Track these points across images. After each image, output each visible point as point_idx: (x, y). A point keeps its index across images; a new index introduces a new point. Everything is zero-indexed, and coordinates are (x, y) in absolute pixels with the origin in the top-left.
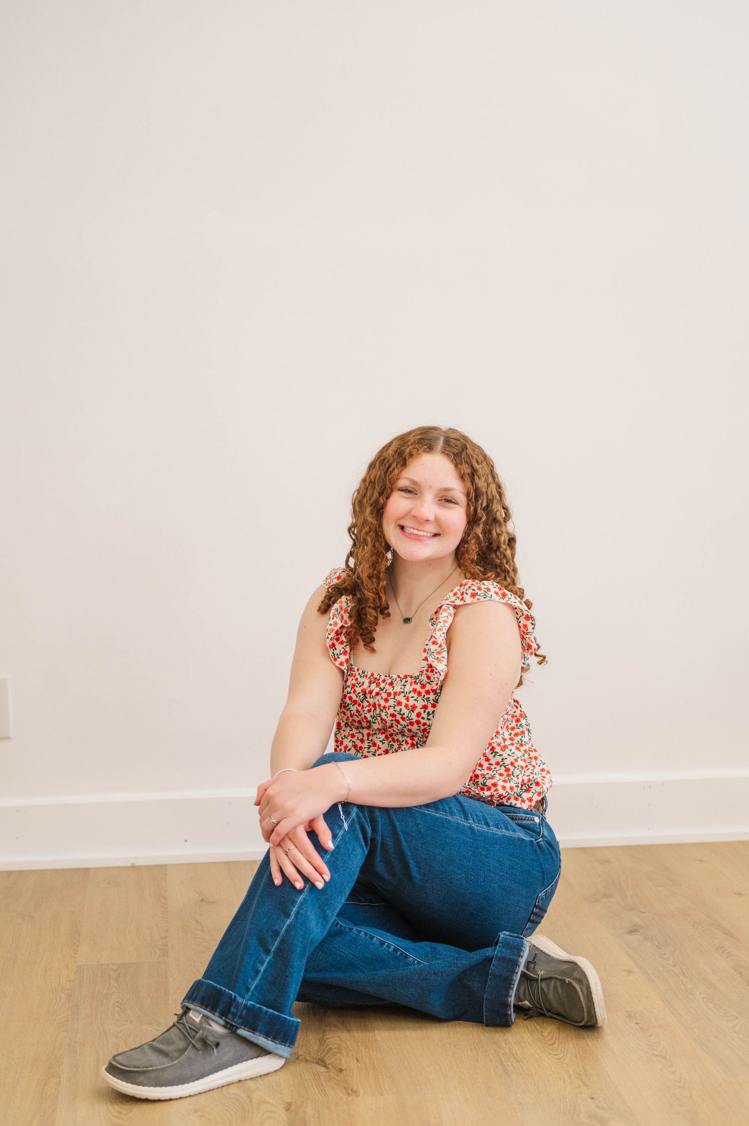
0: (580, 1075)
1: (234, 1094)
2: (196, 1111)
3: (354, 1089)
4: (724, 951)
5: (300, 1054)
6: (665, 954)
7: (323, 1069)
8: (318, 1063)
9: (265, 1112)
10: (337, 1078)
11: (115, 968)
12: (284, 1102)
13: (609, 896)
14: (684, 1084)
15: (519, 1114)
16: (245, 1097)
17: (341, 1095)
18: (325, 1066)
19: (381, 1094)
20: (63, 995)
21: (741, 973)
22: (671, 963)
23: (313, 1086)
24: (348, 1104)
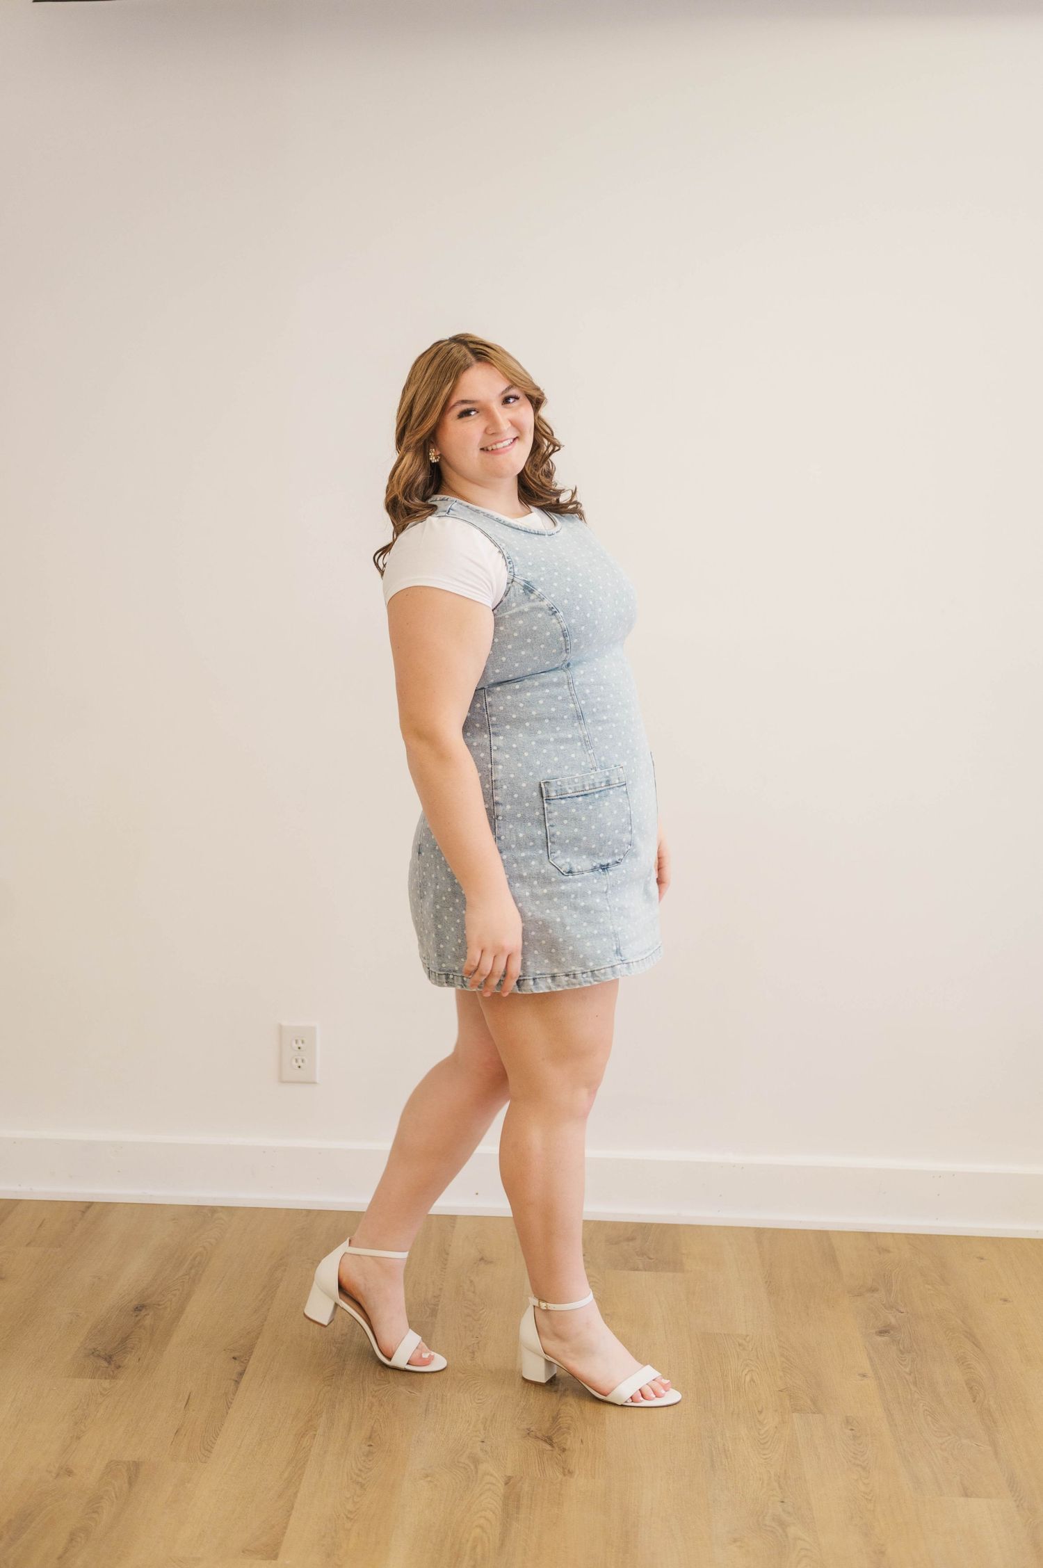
0: (779, 1477)
1: (463, 1463)
2: (427, 1476)
3: (571, 1470)
4: (965, 1362)
5: (532, 1430)
6: (904, 1363)
7: (548, 1447)
8: (545, 1441)
9: (488, 1483)
10: (559, 1457)
12: (505, 1476)
13: (873, 1290)
15: (711, 1510)
16: (472, 1467)
17: (558, 1474)
18: (551, 1445)
19: (593, 1477)
20: (334, 1348)
22: (908, 1370)
23: (535, 1463)
24: (561, 1484)
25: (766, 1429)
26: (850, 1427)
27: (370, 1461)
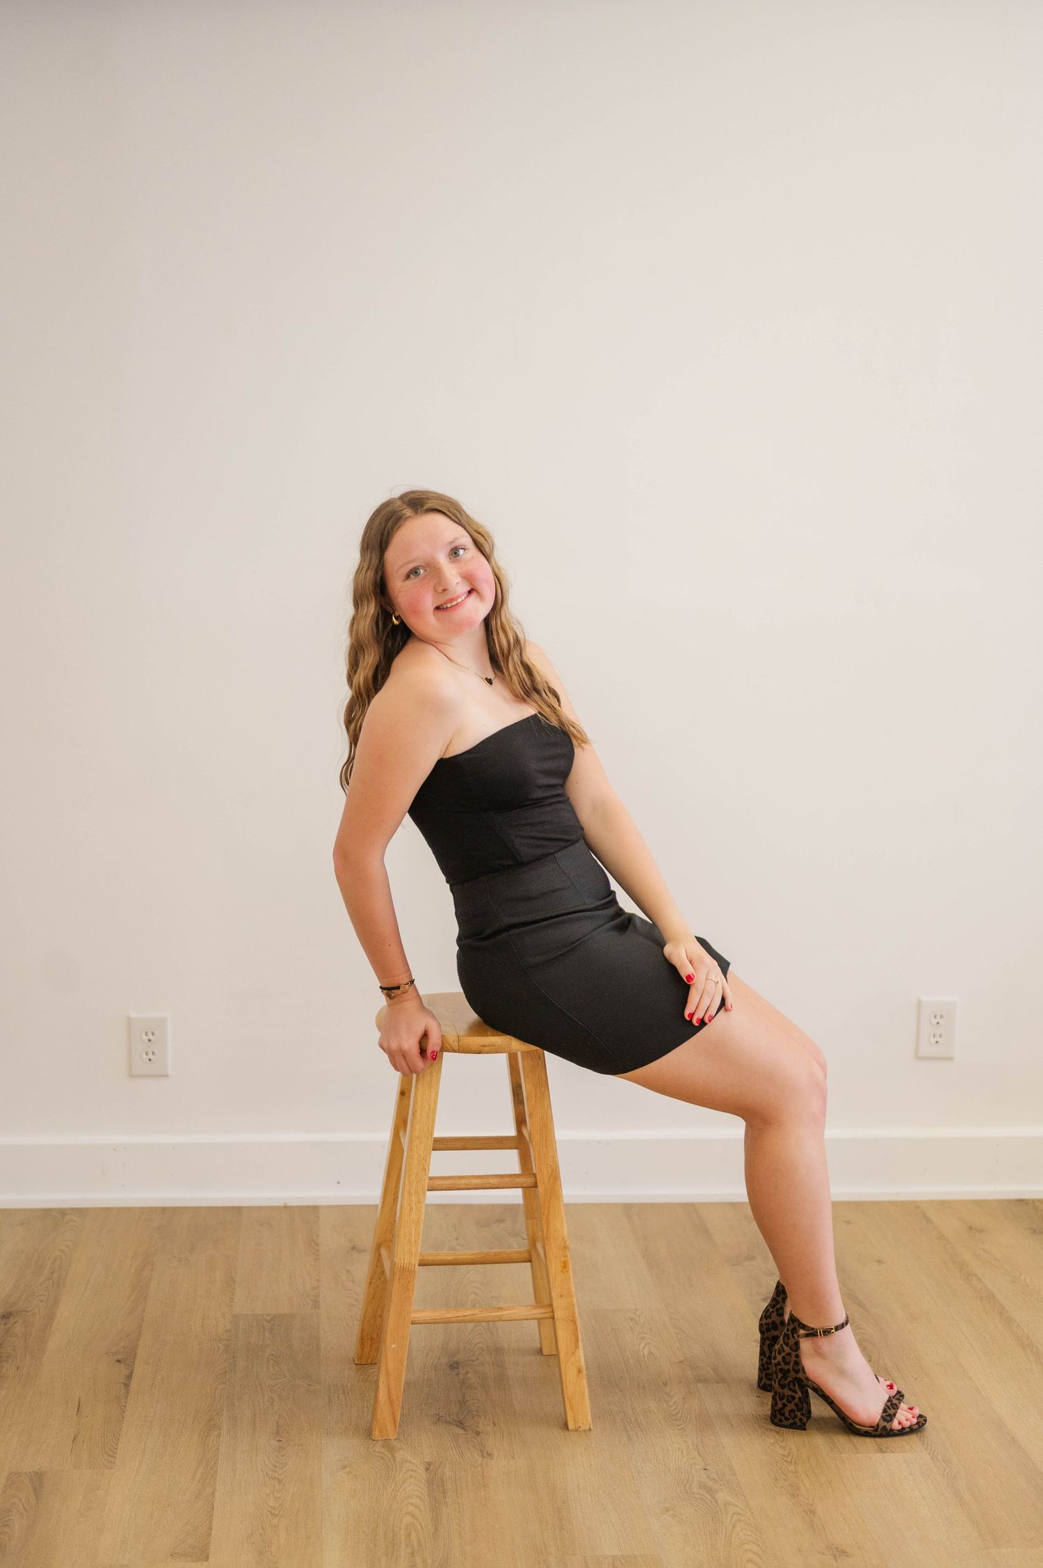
0: (698, 1446)
1: (379, 1452)
2: (345, 1467)
3: (489, 1451)
5: (441, 1415)
7: (461, 1431)
8: (457, 1425)
9: (408, 1470)
10: (474, 1440)
11: (269, 1318)
12: (424, 1462)
13: (749, 1258)
14: (792, 1458)
15: (637, 1482)
16: (389, 1456)
17: (477, 1457)
18: (463, 1428)
19: (513, 1458)
20: (220, 1345)
23: (451, 1448)
24: (482, 1466)
25: (675, 1399)
27: (282, 1456)
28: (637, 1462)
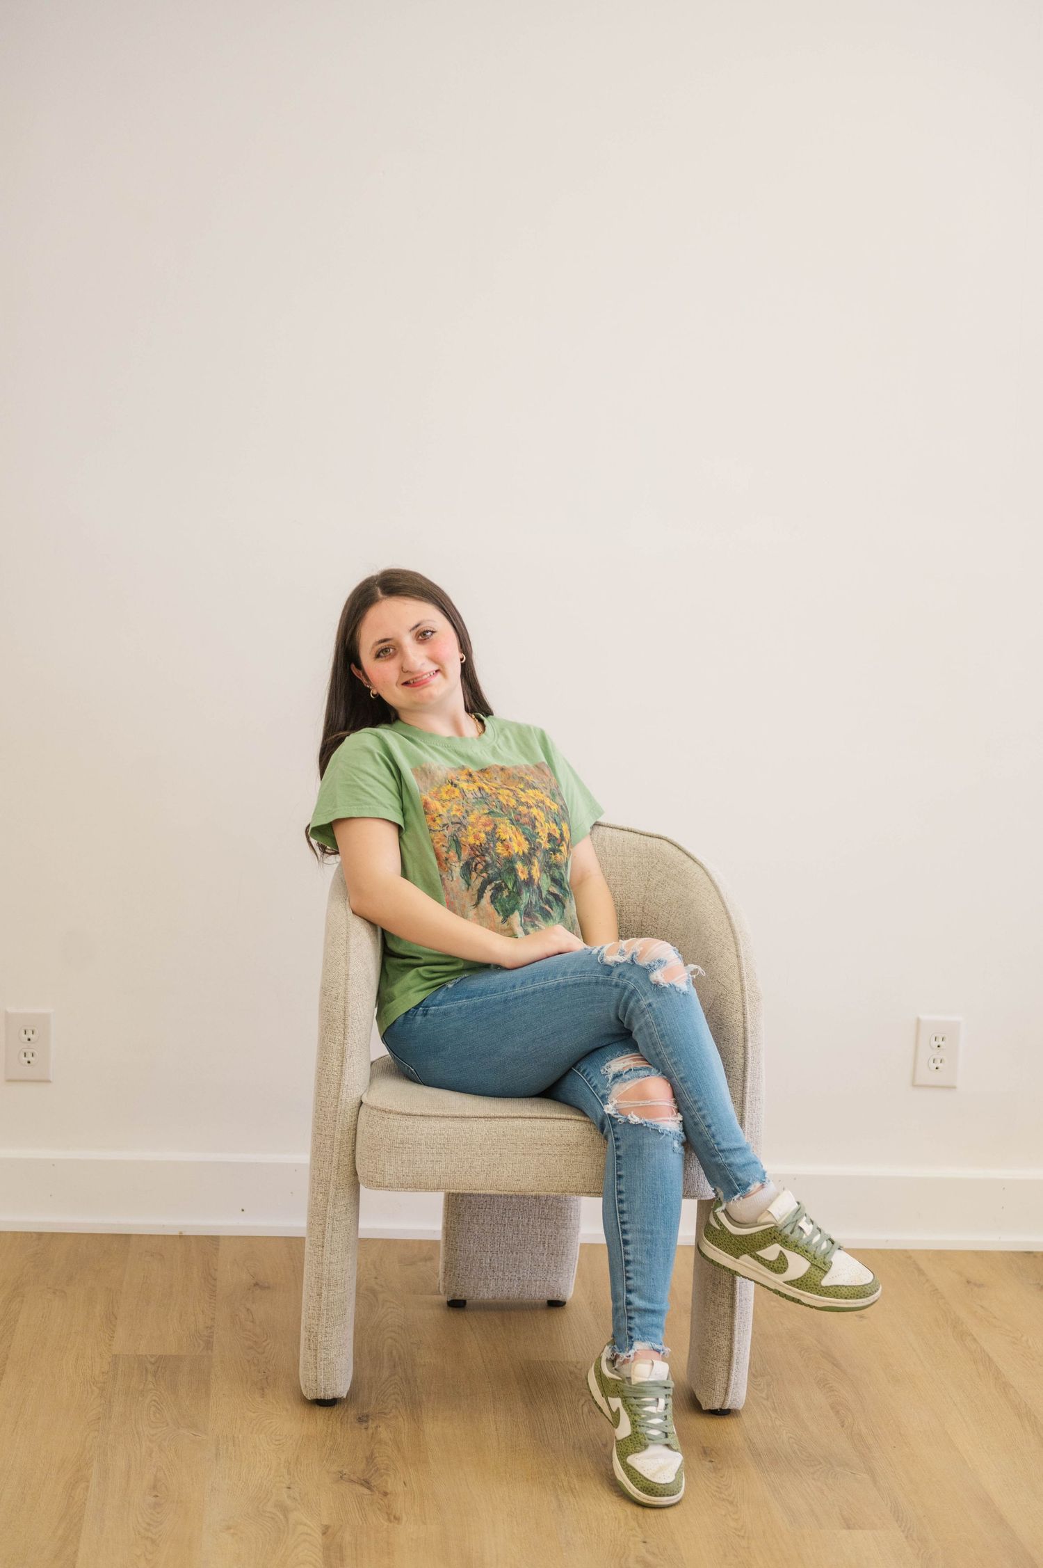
1: (270, 1512)
2: (229, 1528)
3: (397, 1516)
4: (826, 1384)
5: (344, 1472)
6: (760, 1385)
7: (366, 1491)
8: (362, 1484)
9: (302, 1534)
10: (381, 1502)
11: (153, 1359)
12: (322, 1525)
14: (745, 1533)
15: (565, 1554)
16: (281, 1517)
17: (382, 1521)
18: (369, 1488)
19: (424, 1523)
20: (95, 1388)
21: (838, 1412)
22: (764, 1395)
23: (354, 1509)
24: (388, 1532)
26: (709, 1459)
27: (159, 1513)
28: (566, 1531)
